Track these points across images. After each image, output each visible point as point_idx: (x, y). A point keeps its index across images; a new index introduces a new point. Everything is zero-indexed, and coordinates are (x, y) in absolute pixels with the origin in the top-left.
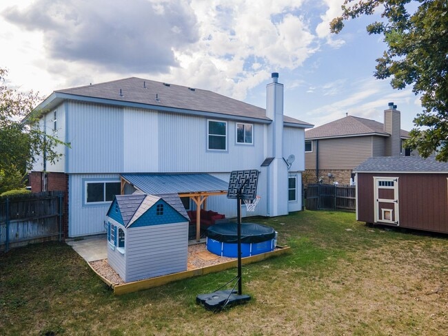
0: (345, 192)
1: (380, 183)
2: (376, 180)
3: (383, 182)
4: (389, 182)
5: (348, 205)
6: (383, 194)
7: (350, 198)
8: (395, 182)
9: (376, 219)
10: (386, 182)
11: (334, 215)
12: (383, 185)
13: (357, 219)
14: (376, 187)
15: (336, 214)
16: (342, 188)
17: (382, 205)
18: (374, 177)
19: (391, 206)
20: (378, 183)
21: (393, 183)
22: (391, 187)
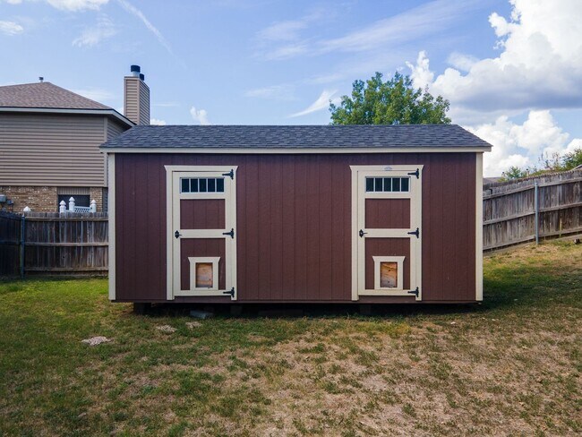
0: (51, 230)
1: (187, 185)
2: (174, 175)
3: (194, 181)
4: (211, 181)
5: (57, 262)
6: (192, 214)
7: (65, 244)
8: (227, 179)
9: (173, 290)
10: (203, 181)
11: (22, 294)
12: (194, 189)
13: (112, 296)
14: (174, 196)
15: (31, 290)
16: (41, 221)
17: (189, 248)
18: (169, 168)
19: (216, 247)
20: (178, 185)
21: (221, 182)
22: (215, 195)
